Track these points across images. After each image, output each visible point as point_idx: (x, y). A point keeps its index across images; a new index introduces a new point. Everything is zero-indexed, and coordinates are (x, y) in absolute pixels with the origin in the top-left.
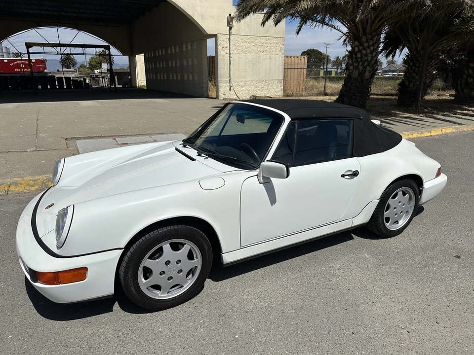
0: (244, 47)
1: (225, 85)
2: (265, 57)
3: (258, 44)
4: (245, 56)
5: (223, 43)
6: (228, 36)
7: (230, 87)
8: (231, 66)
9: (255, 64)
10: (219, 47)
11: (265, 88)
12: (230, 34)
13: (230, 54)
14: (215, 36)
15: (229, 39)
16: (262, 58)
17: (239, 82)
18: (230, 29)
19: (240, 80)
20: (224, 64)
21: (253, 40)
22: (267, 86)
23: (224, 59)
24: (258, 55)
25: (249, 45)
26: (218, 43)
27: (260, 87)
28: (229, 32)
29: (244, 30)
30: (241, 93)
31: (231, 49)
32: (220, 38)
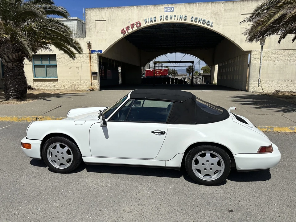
0: (273, 58)
1: (254, 82)
2: (291, 63)
3: (286, 55)
4: (274, 63)
5: (255, 56)
6: (260, 51)
7: (259, 84)
8: (260, 70)
9: (282, 68)
10: (252, 59)
11: (290, 85)
12: (262, 49)
13: (260, 62)
14: (250, 52)
15: (261, 53)
16: (289, 64)
17: (266, 81)
18: (262, 46)
19: (268, 79)
20: (255, 70)
21: (281, 53)
22: (292, 84)
23: (256, 66)
24: (285, 63)
25: (277, 56)
26: (252, 56)
27: (286, 85)
28: (261, 48)
29: (274, 46)
30: (268, 88)
31: (261, 60)
32: (253, 53)
